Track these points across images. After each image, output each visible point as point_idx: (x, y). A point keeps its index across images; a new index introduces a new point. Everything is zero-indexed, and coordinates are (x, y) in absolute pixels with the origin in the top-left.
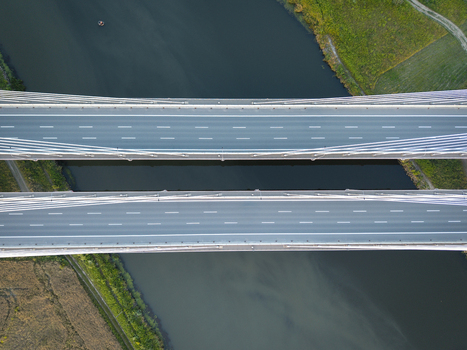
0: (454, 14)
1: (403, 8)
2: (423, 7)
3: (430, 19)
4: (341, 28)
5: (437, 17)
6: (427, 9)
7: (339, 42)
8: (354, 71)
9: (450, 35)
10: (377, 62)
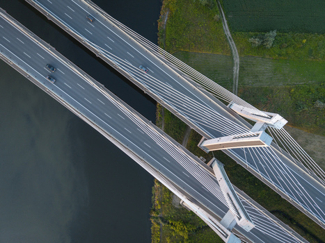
0: (241, 48)
1: (217, 24)
2: (229, 33)
3: (227, 41)
4: (177, 10)
5: (232, 43)
6: (230, 35)
7: (171, 17)
8: (167, 37)
9: (232, 57)
10: (183, 42)
